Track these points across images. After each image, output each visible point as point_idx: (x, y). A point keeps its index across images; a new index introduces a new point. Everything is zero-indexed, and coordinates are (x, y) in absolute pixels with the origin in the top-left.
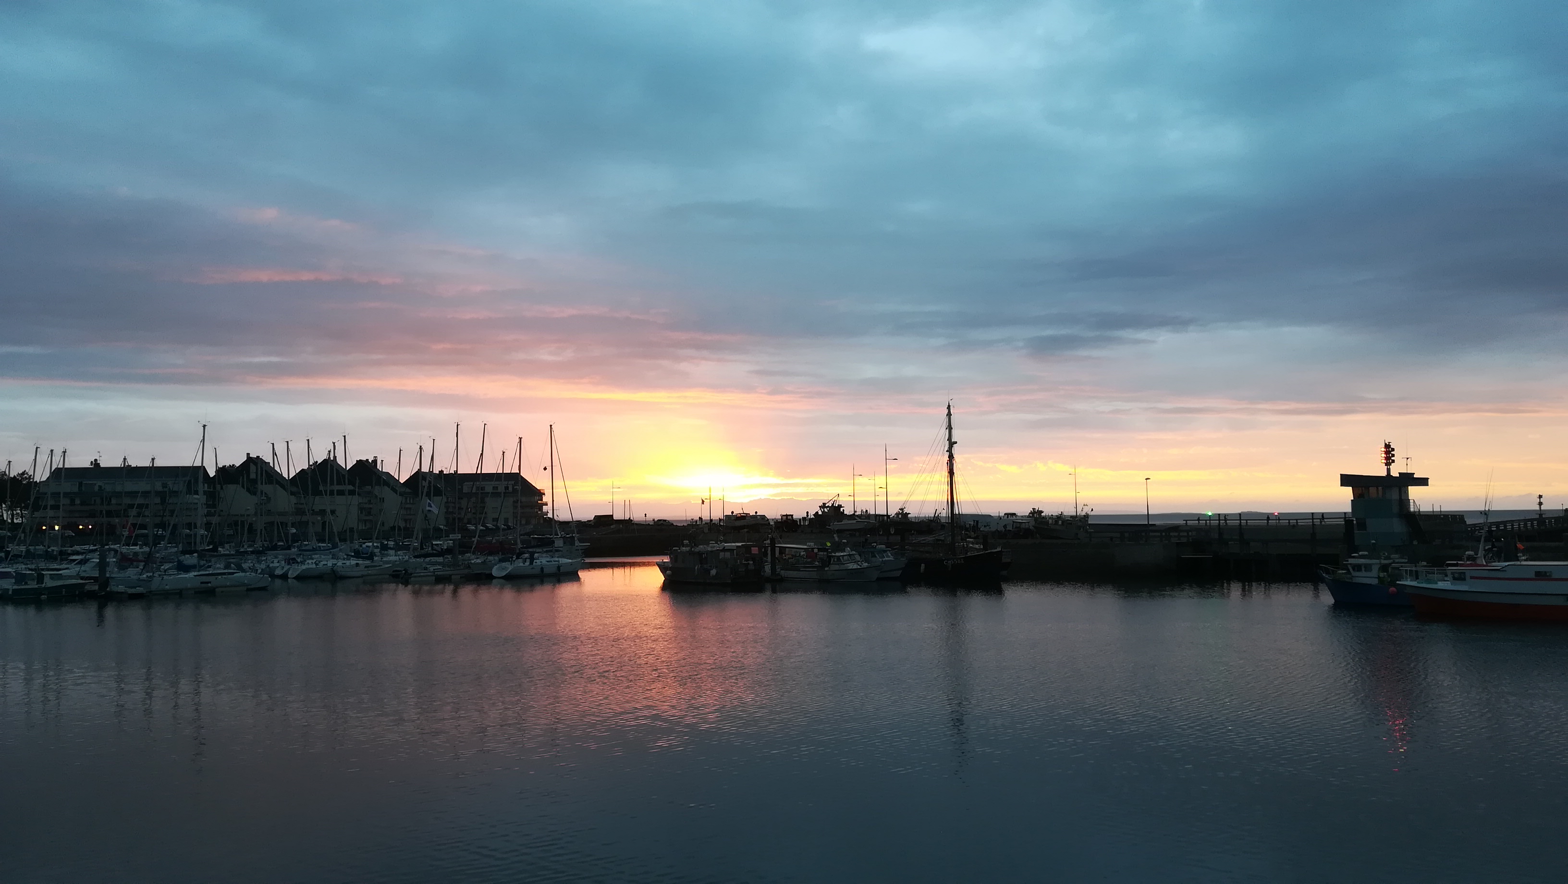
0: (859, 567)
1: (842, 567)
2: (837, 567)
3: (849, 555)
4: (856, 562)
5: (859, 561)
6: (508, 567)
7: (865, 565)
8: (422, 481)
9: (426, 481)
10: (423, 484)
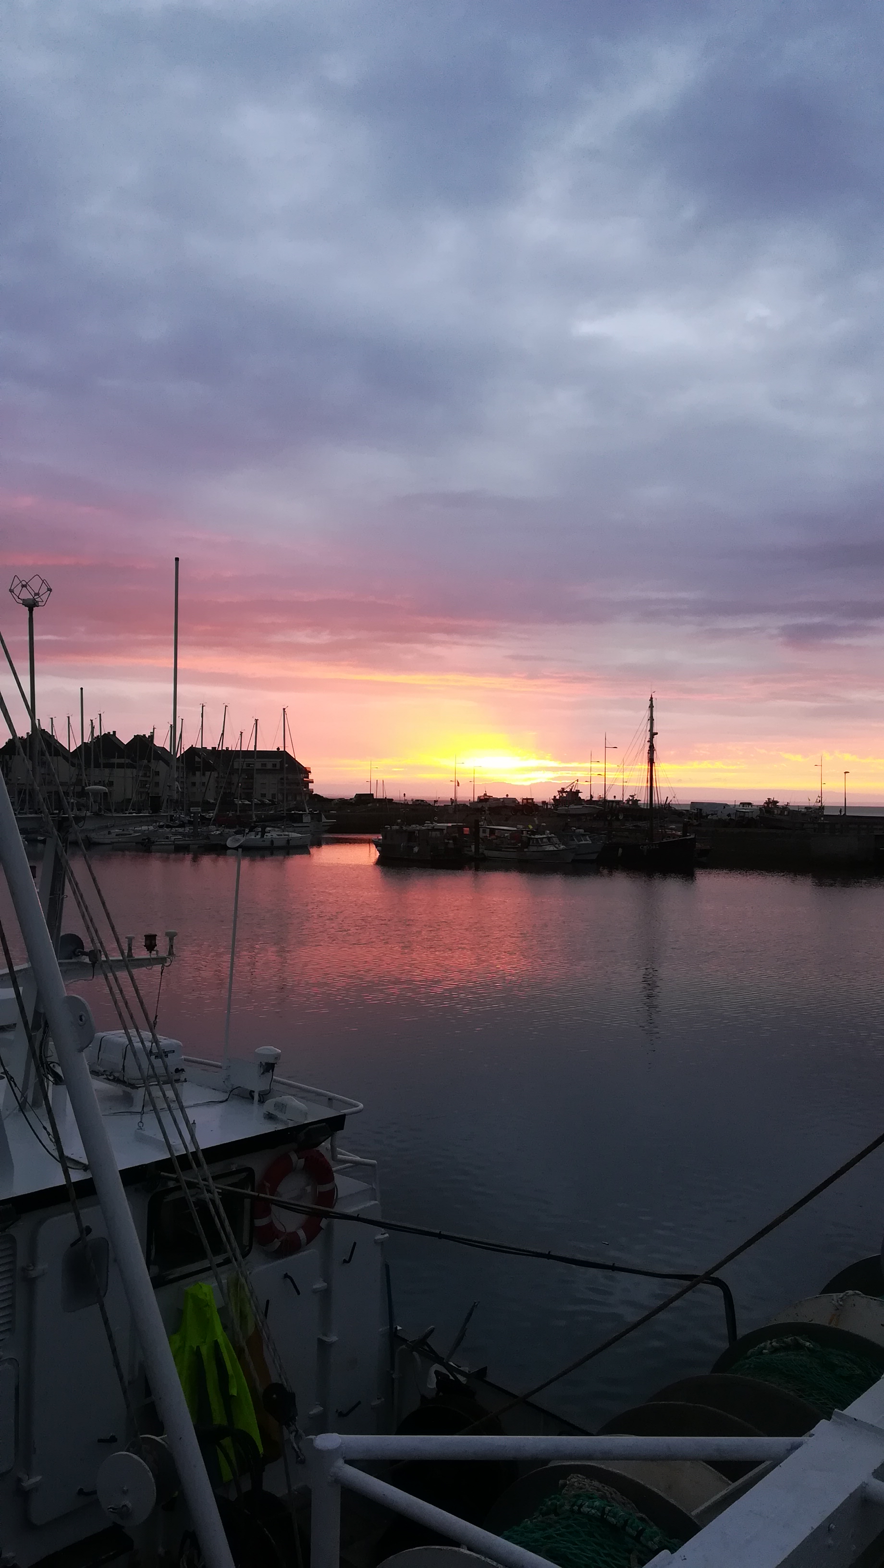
0: (556, 849)
1: (540, 849)
2: (534, 849)
3: (549, 838)
4: (554, 844)
5: (556, 844)
6: (242, 839)
7: (562, 847)
8: (196, 757)
9: (200, 757)
10: (197, 759)
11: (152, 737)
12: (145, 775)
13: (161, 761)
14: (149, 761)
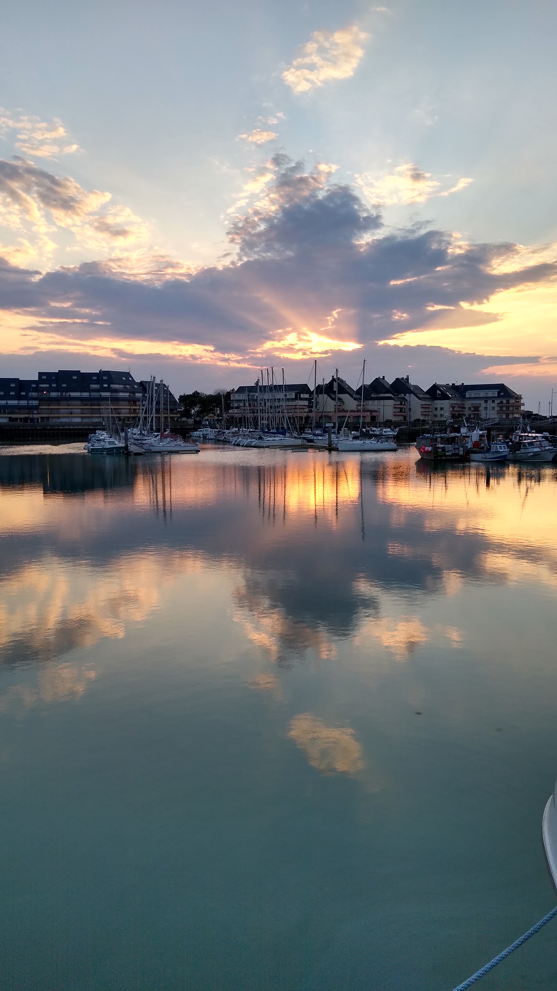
8: (438, 391)
9: (440, 390)
10: (438, 392)
11: (407, 379)
12: (401, 404)
13: (412, 394)
14: (405, 395)
